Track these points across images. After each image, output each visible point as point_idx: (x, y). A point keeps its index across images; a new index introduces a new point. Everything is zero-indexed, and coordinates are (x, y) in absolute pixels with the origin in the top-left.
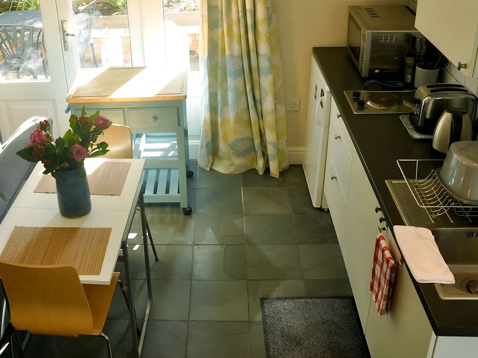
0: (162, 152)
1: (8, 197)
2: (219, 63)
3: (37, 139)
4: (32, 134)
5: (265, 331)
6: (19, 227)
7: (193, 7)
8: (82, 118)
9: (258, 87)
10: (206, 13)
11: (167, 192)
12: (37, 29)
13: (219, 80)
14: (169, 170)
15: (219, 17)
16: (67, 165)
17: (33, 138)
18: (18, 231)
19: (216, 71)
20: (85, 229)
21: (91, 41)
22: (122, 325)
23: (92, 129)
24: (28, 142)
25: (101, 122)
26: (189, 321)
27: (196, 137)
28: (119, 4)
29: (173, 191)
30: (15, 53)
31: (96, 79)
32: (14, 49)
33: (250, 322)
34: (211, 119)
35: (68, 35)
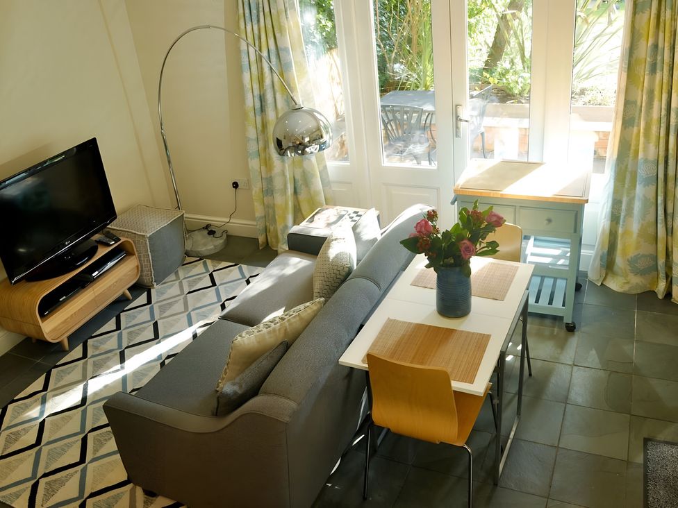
0: (551, 259)
1: (384, 286)
2: (629, 166)
3: (423, 229)
4: (418, 224)
5: (646, 477)
6: (392, 320)
7: (599, 101)
8: (475, 212)
9: (672, 198)
10: (621, 108)
11: (550, 302)
12: (426, 111)
13: (626, 186)
14: (555, 279)
15: (637, 114)
16: (452, 261)
17: (419, 228)
18: (391, 324)
19: (624, 176)
20: (462, 331)
21: (482, 130)
22: (485, 438)
23: (483, 226)
24: (413, 231)
25: (494, 219)
26: (558, 447)
27: (591, 247)
28: (516, 92)
29: (558, 303)
30: (400, 135)
31: (488, 171)
32: (400, 131)
33: (628, 463)
34: (610, 230)
35: (461, 120)
